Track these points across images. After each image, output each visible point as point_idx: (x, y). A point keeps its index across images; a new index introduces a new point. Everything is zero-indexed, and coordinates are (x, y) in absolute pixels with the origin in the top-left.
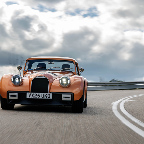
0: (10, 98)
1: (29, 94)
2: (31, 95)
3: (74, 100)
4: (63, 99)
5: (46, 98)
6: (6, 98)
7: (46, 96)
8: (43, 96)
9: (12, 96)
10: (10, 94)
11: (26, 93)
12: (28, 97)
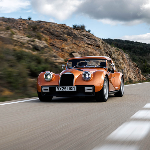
0: (43, 91)
2: (59, 88)
4: (86, 91)
5: (71, 90)
6: (41, 92)
7: (71, 89)
8: (69, 89)
9: (45, 90)
10: (43, 88)
11: (56, 87)
12: (57, 90)
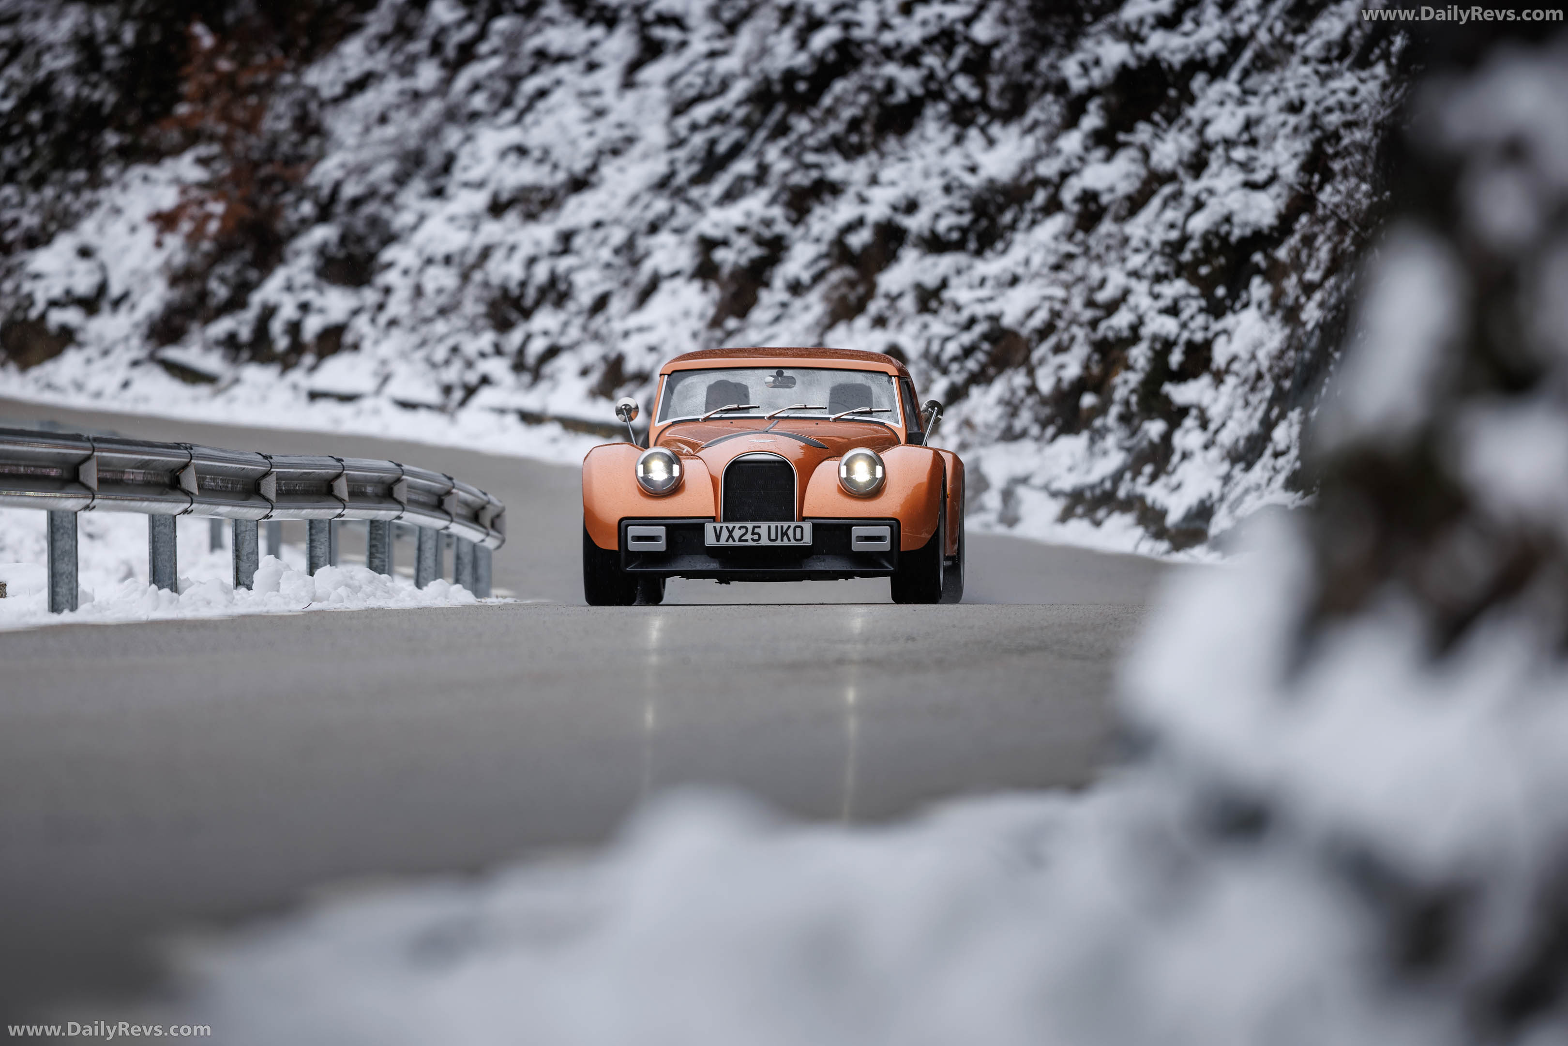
0: (633, 546)
1: (715, 528)
2: (724, 531)
3: (903, 549)
4: (857, 546)
5: (786, 542)
6: (616, 548)
7: (785, 534)
8: (773, 536)
9: (642, 539)
10: (633, 531)
11: (704, 524)
12: (710, 540)
